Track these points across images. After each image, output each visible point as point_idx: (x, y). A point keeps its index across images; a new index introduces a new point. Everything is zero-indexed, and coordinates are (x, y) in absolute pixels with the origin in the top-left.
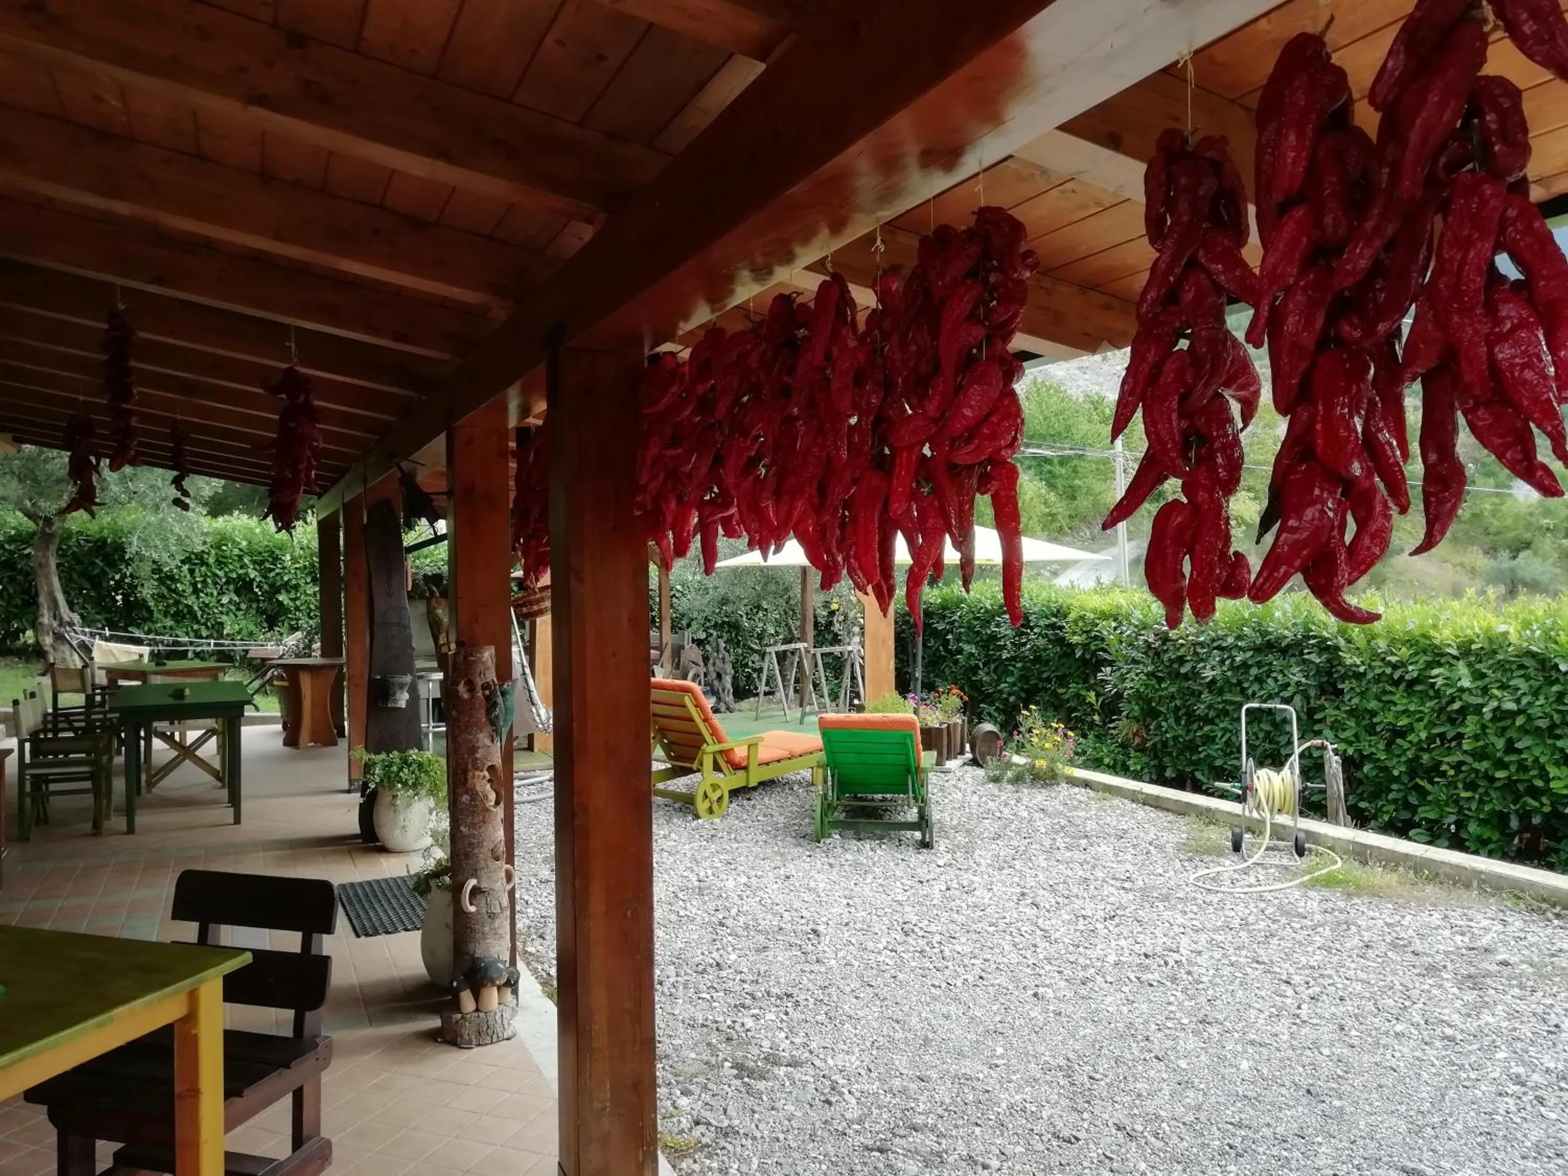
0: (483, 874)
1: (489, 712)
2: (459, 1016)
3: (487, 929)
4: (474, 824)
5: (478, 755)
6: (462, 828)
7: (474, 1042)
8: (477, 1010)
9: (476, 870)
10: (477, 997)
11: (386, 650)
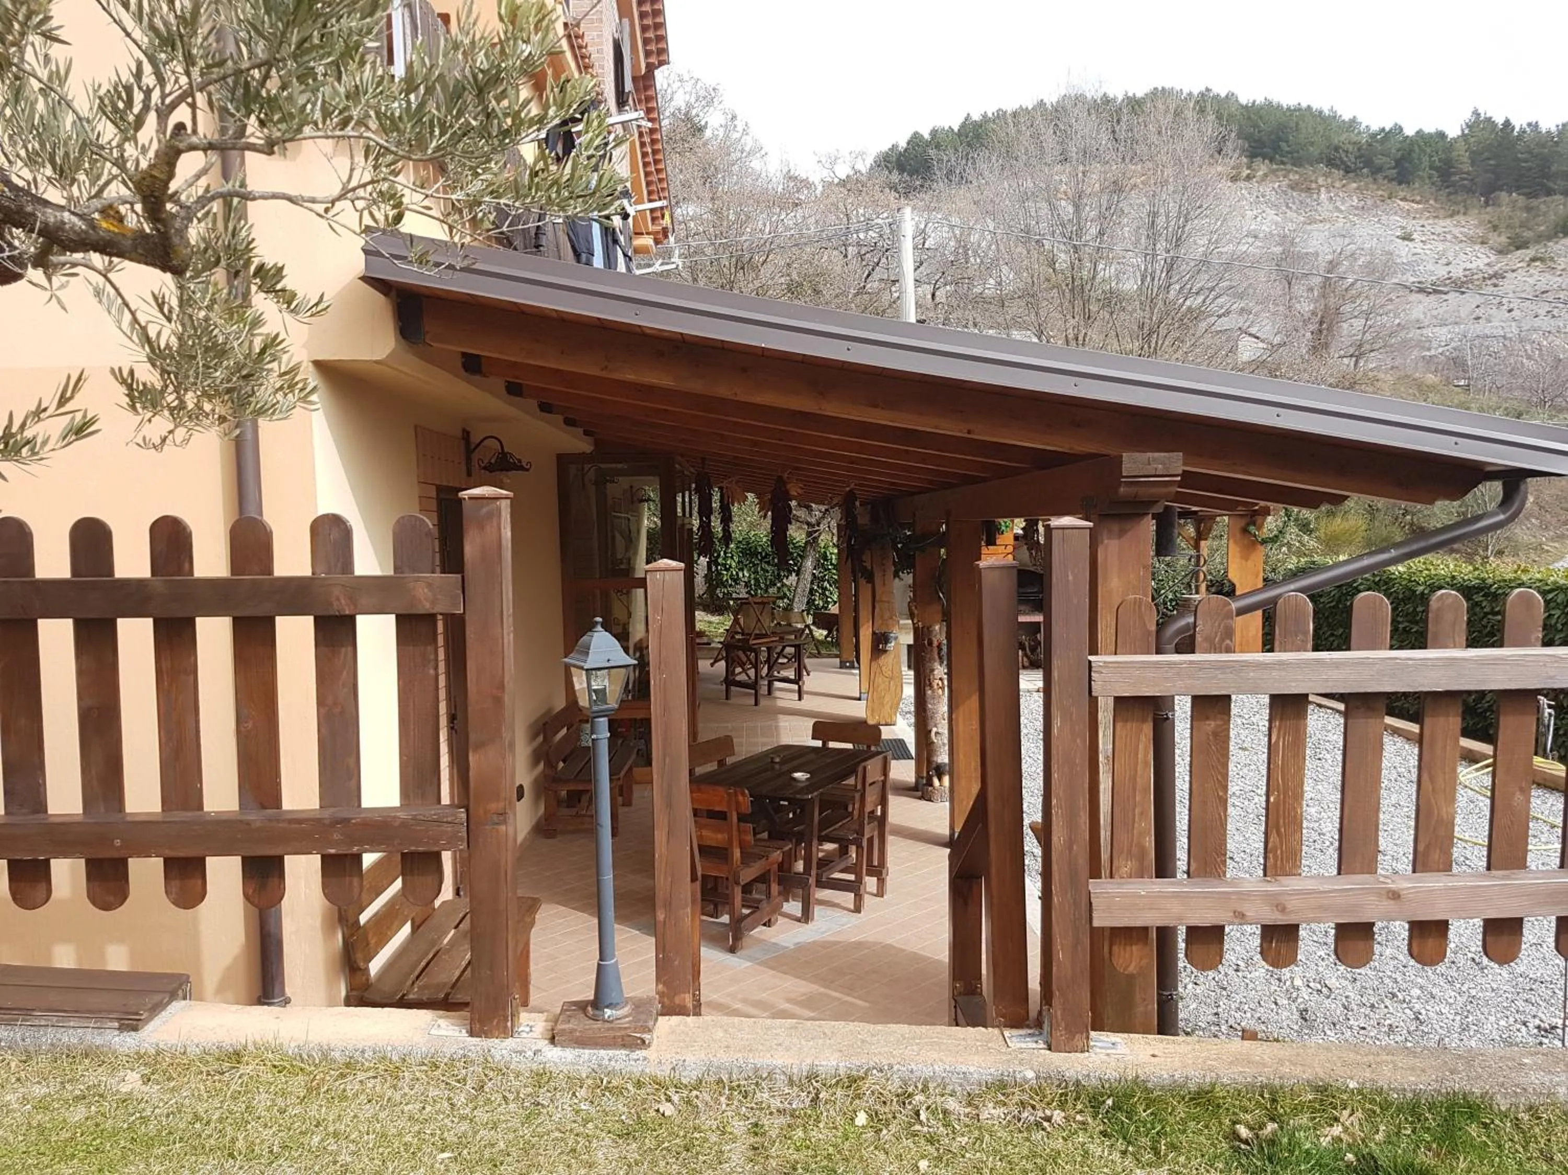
0: (939, 726)
1: (939, 653)
2: (932, 788)
3: (942, 750)
4: (935, 704)
5: (935, 673)
6: (929, 705)
7: (939, 800)
8: (940, 786)
9: (936, 724)
10: (940, 779)
11: (882, 617)
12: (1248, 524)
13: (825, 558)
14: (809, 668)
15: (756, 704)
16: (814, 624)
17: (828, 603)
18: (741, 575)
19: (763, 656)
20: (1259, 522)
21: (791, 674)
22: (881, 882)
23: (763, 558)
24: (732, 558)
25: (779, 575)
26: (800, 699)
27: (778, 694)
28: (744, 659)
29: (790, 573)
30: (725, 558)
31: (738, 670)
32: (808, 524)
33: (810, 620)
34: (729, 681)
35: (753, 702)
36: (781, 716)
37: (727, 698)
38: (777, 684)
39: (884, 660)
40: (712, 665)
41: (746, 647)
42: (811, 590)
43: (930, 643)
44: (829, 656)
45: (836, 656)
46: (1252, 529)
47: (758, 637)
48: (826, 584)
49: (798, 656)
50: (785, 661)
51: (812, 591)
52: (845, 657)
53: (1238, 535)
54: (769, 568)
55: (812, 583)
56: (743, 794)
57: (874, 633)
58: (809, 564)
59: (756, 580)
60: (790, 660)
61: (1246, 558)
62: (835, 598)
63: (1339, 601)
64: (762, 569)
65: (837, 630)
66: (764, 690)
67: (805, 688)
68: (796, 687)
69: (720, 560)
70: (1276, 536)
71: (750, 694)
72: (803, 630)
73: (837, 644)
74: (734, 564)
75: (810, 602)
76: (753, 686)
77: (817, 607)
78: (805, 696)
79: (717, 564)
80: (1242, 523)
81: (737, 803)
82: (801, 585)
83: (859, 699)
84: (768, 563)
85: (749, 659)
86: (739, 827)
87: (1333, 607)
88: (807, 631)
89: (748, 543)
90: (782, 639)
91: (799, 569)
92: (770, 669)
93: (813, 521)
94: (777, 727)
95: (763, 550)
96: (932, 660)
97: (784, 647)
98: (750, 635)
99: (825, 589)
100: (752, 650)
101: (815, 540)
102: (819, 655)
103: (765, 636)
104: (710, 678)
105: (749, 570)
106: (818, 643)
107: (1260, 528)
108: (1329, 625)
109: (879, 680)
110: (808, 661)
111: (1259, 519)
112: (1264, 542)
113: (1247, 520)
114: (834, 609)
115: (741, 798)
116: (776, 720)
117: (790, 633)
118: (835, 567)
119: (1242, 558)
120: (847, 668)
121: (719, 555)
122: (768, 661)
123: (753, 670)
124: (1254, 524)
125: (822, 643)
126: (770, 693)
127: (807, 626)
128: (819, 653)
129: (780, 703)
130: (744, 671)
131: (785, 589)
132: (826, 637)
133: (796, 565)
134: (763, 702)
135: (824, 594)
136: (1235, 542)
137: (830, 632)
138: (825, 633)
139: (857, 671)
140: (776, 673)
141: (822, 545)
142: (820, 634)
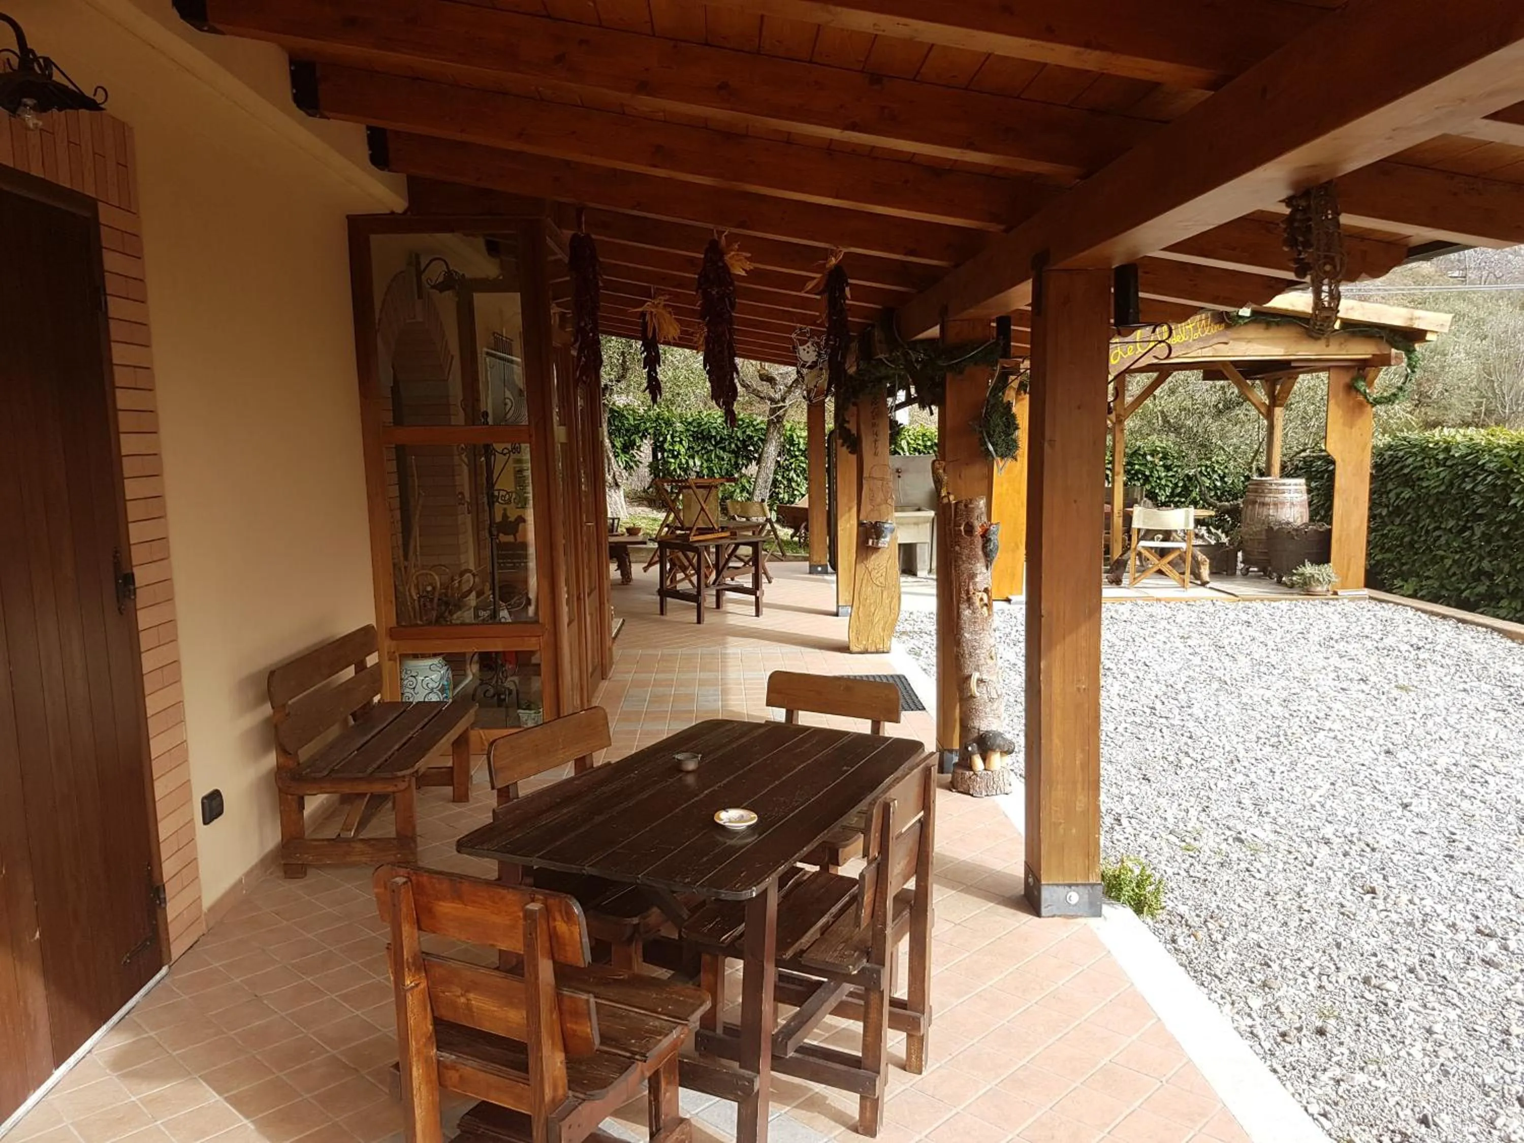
0: (983, 668)
1: (984, 547)
2: (972, 773)
3: (988, 710)
4: (976, 632)
5: (977, 580)
6: (966, 635)
7: (984, 793)
8: (985, 769)
9: (978, 666)
10: (984, 759)
11: (872, 500)
12: (1355, 379)
13: (791, 441)
14: (770, 573)
15: (699, 621)
16: (778, 521)
17: (794, 496)
18: (691, 463)
19: (711, 559)
20: (1371, 375)
21: (746, 581)
22: (917, 1043)
23: (717, 443)
24: (681, 442)
25: (737, 464)
26: (757, 615)
27: (729, 607)
28: (687, 563)
29: (750, 460)
30: (673, 443)
31: (680, 576)
32: (772, 400)
33: (773, 516)
34: (666, 592)
35: (695, 619)
36: (730, 639)
37: (662, 613)
38: (730, 595)
39: (874, 561)
40: (645, 569)
41: (685, 545)
42: (775, 481)
43: (970, 530)
44: (796, 559)
45: (805, 559)
46: (1361, 385)
47: (701, 531)
48: (792, 474)
49: (755, 560)
50: (741, 564)
51: (775, 483)
52: (816, 558)
53: (1341, 395)
54: (725, 456)
55: (776, 473)
56: (569, 916)
57: (860, 524)
58: (772, 450)
59: (710, 469)
60: (746, 563)
61: (1350, 423)
62: (803, 491)
63: (1451, 484)
64: (717, 456)
65: (806, 528)
66: (709, 599)
67: (765, 599)
68: (753, 598)
69: (666, 446)
70: (1394, 395)
71: (689, 608)
72: (764, 526)
73: (805, 545)
74: (683, 451)
75: (774, 496)
76: (695, 598)
77: (781, 501)
78: (764, 610)
79: (663, 450)
80: (1346, 378)
81: (553, 936)
82: (763, 474)
83: (837, 615)
84: (724, 449)
85: (691, 564)
86: (559, 998)
87: (1442, 493)
88: (768, 527)
89: (699, 425)
90: (734, 534)
91: (760, 455)
92: (718, 575)
93: (778, 396)
94: (724, 656)
95: (718, 433)
96: (972, 558)
97: (737, 546)
98: (690, 529)
99: (790, 480)
100: (697, 551)
101: (780, 419)
102: (783, 558)
103: (711, 530)
104: (644, 587)
105: (701, 458)
106: (782, 544)
107: (1370, 384)
108: (1433, 516)
109: (867, 590)
110: (769, 566)
111: (1371, 371)
112: (1377, 402)
113: (1354, 373)
114: (802, 503)
115: (561, 926)
116: (724, 644)
117: (747, 528)
118: (803, 453)
119: (1344, 424)
120: (820, 573)
121: (665, 439)
122: (716, 566)
123: (696, 577)
124: (1364, 378)
125: (787, 543)
126: (718, 606)
127: (769, 520)
128: (784, 555)
129: (732, 620)
130: (687, 577)
131: (744, 481)
132: (792, 536)
133: (756, 451)
134: (708, 618)
135: (790, 486)
136: (1337, 403)
137: (797, 529)
138: (790, 531)
139: (834, 578)
140: (728, 581)
141: (788, 426)
142: (785, 533)
